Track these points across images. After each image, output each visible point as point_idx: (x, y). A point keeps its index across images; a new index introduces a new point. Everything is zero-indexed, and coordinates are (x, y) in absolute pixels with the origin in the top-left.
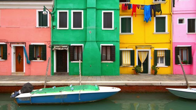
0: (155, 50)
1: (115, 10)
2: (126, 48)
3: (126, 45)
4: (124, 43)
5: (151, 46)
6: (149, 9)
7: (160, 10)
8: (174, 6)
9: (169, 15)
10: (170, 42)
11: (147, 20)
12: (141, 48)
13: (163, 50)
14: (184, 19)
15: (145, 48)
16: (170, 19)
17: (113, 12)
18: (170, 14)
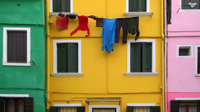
0: (128, 107)
1: (33, 27)
2: (68, 102)
3: (68, 97)
4: (62, 93)
5: (119, 98)
6: (114, 27)
7: (135, 30)
8: (169, 22)
9: (159, 40)
10: (159, 91)
11: (108, 49)
12: (99, 103)
13: (147, 107)
14: (190, 47)
15: (107, 102)
16: (161, 47)
17: (28, 30)
18: (161, 37)
